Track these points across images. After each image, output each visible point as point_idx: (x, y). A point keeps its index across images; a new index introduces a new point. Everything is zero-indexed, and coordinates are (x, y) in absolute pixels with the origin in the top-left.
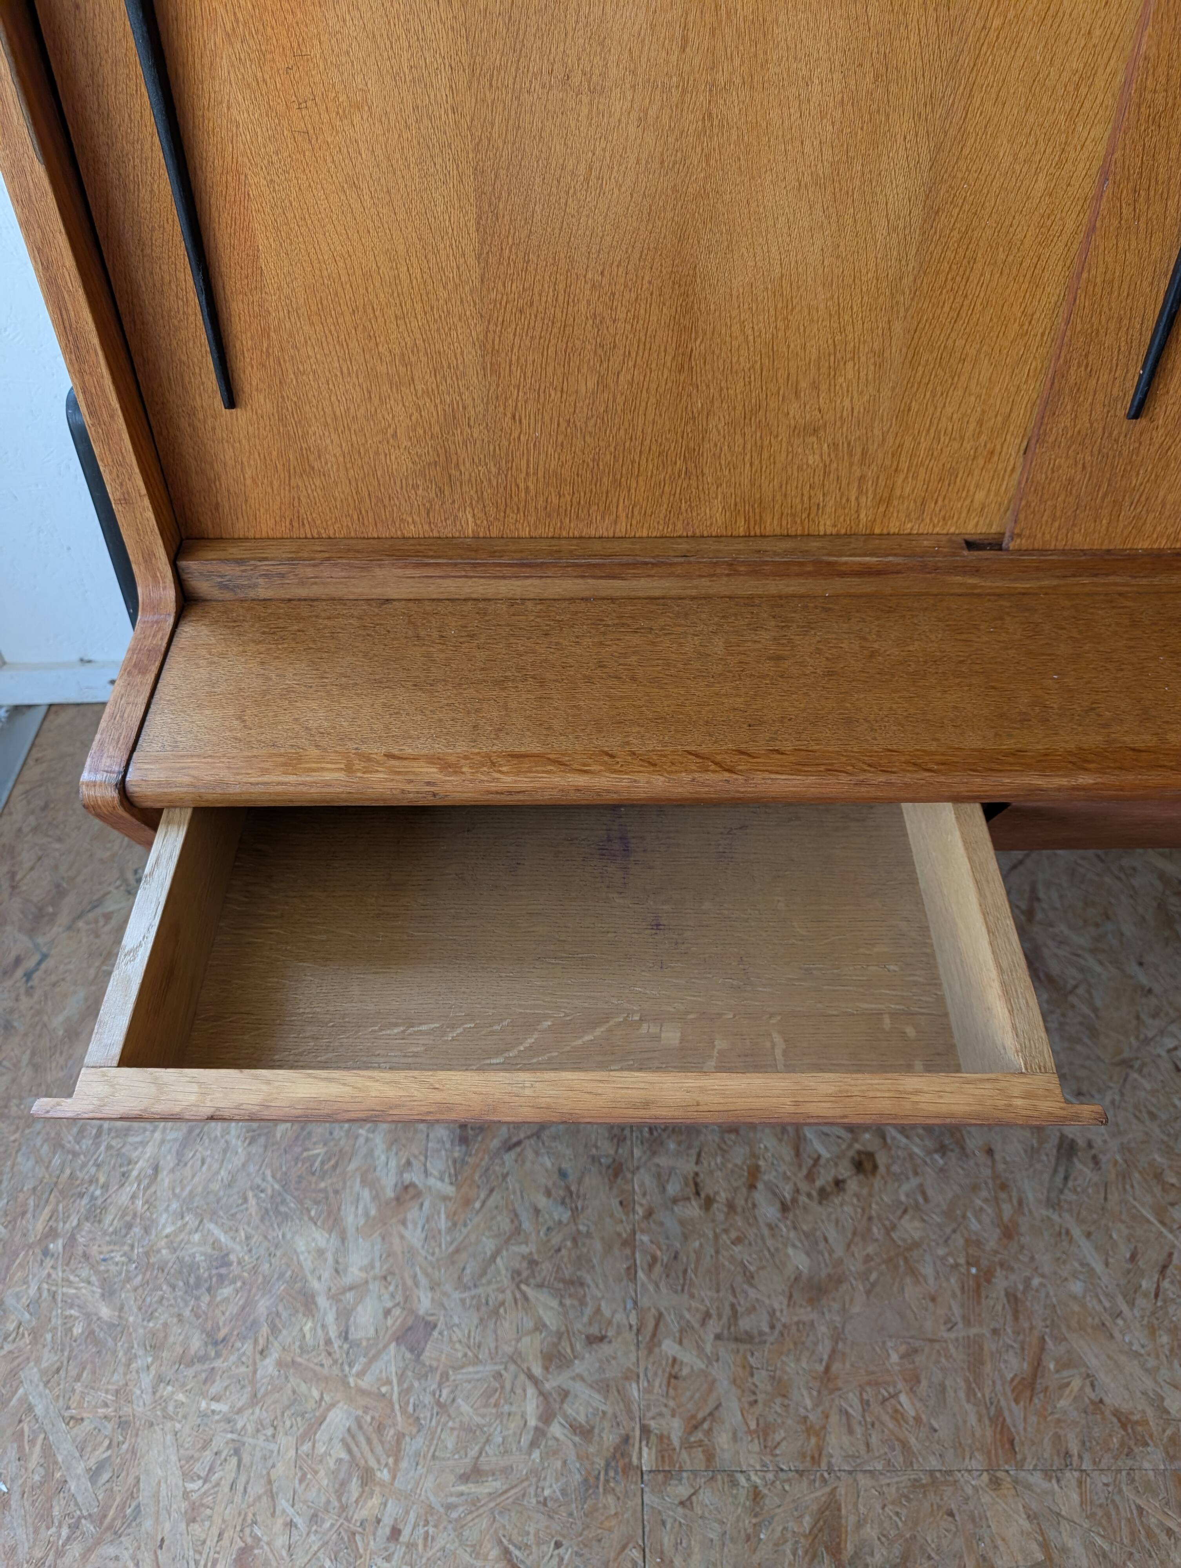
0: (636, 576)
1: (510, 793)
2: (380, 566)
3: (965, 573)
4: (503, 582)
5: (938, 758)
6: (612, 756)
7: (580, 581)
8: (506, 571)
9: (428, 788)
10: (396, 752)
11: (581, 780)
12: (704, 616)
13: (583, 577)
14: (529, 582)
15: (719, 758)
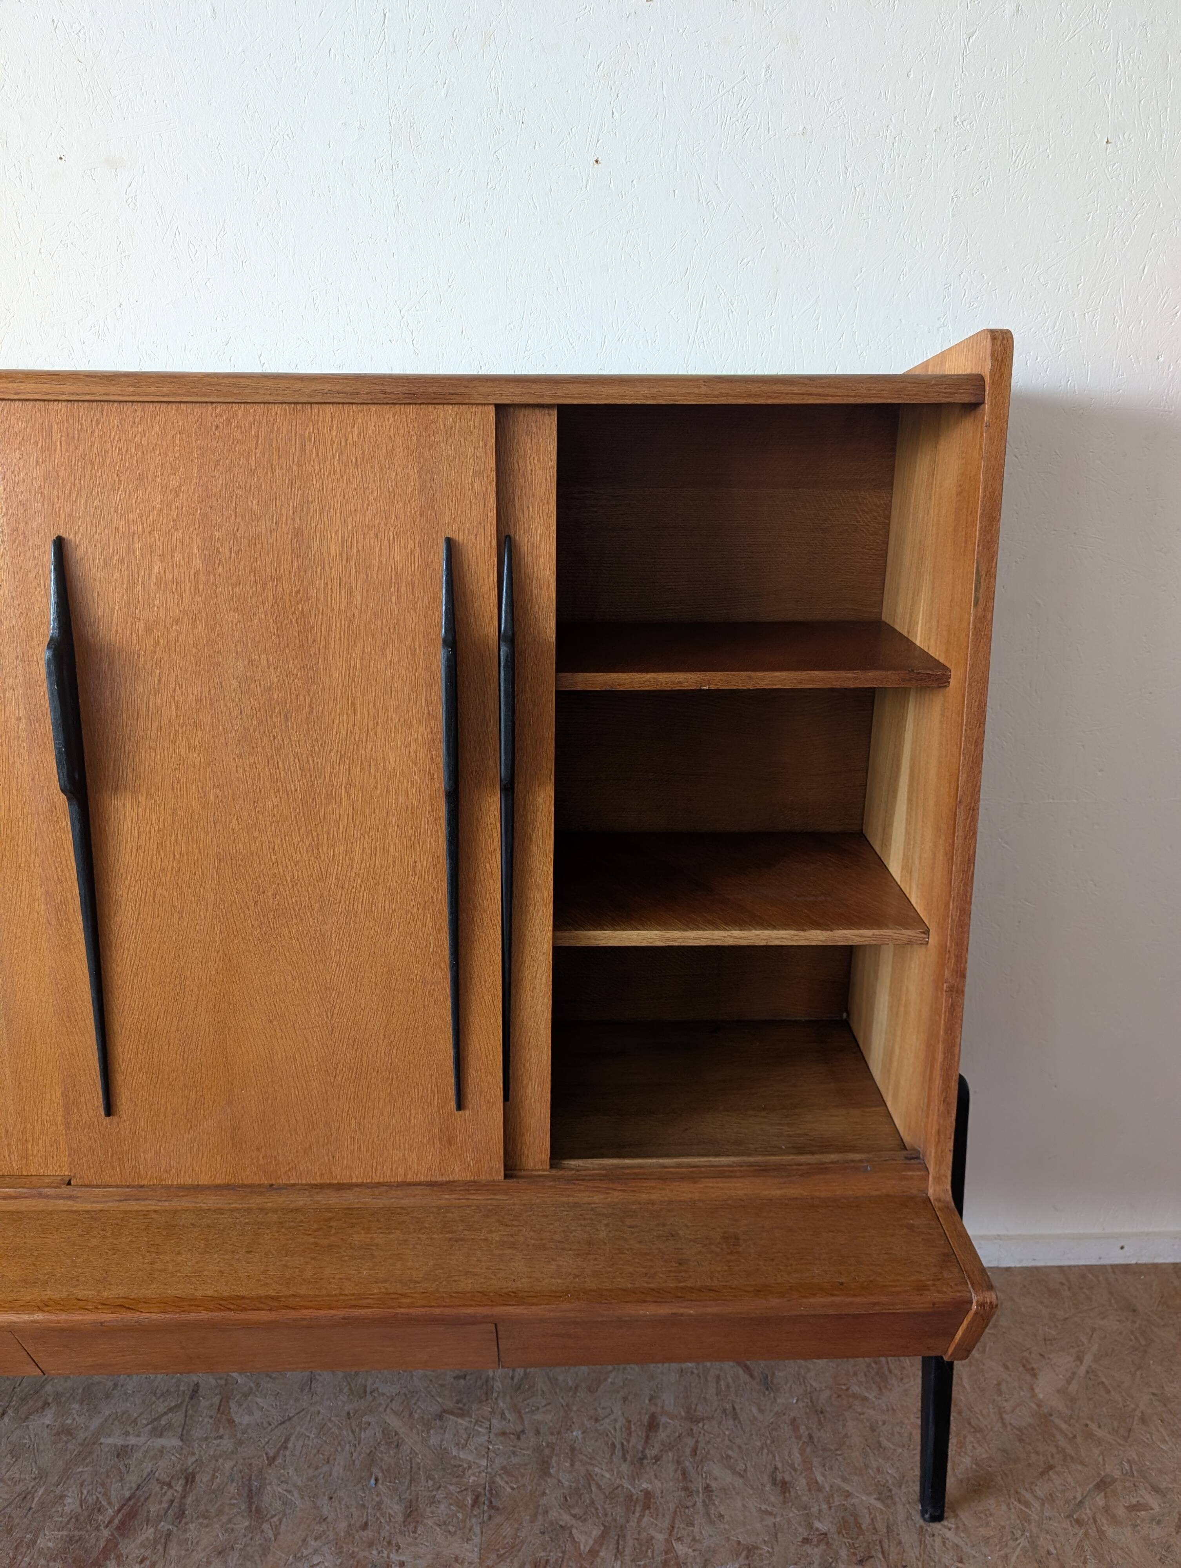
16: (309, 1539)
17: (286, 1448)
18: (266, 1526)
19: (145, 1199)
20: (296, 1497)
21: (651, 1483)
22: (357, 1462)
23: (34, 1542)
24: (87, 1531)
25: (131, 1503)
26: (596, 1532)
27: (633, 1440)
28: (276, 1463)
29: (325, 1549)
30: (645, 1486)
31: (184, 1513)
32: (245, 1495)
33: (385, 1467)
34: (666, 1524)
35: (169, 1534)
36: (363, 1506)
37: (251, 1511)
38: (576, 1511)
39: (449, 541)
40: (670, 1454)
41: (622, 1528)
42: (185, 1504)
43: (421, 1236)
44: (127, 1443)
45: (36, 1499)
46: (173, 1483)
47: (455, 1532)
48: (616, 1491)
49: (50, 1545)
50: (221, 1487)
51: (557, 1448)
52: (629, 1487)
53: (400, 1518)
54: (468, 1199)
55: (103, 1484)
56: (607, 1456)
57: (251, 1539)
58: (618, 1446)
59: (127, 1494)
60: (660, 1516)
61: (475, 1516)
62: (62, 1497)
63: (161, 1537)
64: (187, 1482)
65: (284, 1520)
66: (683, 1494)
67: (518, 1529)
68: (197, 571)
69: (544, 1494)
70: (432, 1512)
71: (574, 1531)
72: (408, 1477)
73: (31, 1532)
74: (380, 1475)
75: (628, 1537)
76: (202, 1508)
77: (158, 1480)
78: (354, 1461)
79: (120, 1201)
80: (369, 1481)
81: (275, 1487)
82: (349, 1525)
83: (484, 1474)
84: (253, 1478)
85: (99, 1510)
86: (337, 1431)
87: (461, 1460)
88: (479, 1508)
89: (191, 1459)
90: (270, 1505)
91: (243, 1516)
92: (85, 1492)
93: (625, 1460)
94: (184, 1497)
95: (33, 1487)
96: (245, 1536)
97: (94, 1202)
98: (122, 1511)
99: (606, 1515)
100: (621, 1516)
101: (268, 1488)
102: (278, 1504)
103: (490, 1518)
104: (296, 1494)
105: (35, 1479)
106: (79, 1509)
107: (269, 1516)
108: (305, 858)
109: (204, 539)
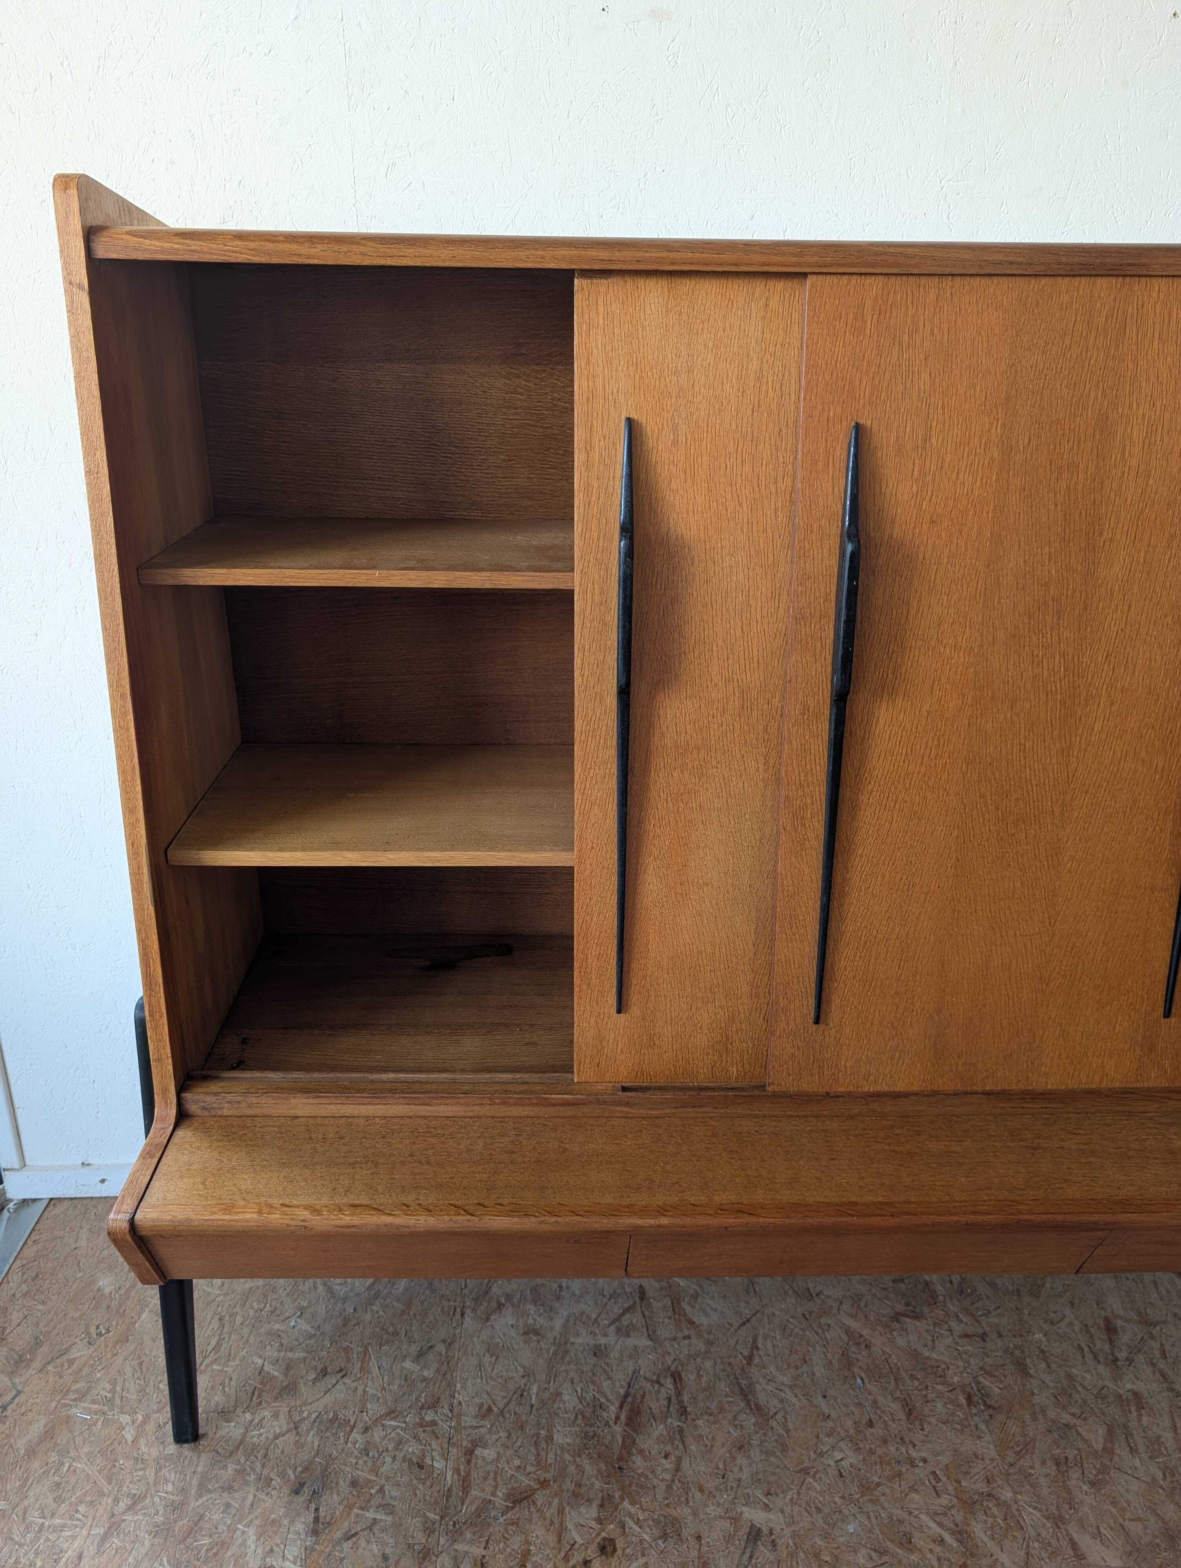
0: (438, 1104)
1: (348, 1227)
2: (294, 1098)
3: (621, 1105)
4: (363, 1107)
5: (586, 1209)
6: (408, 1206)
7: (406, 1106)
8: (366, 1101)
9: (302, 1224)
10: (287, 1203)
11: (388, 1219)
12: (475, 1128)
13: (408, 1104)
14: (378, 1107)
15: (467, 1208)
16: (821, 1435)
17: (757, 1348)
18: (773, 1423)
19: (701, 1107)
20: (789, 1395)
21: (1134, 1384)
22: (834, 1362)
23: (550, 1439)
24: (599, 1428)
25: (629, 1399)
26: (1102, 1431)
27: (1098, 1344)
28: (755, 1362)
29: (842, 1444)
30: (1129, 1386)
31: (686, 1410)
32: (738, 1393)
33: (865, 1368)
34: (1167, 1423)
35: (681, 1431)
36: (860, 1404)
37: (751, 1409)
38: (1072, 1410)
40: (1140, 1356)
41: (1126, 1426)
42: (683, 1402)
43: (996, 1144)
44: (598, 1343)
45: (534, 1397)
46: (662, 1381)
47: (963, 1430)
48: (1103, 1392)
49: (568, 1440)
50: (711, 1384)
51: (1026, 1350)
52: (1115, 1387)
53: (902, 1416)
54: (1023, 1108)
55: (593, 1382)
56: (1080, 1358)
57: (764, 1435)
58: (1086, 1349)
59: (622, 1391)
60: (1157, 1416)
61: (975, 1415)
62: (559, 1394)
63: (674, 1433)
64: (675, 1380)
65: (789, 1418)
66: (1170, 1393)
67: (1023, 1427)
68: (992, 459)
69: (1033, 1394)
70: (931, 1411)
71: (1079, 1429)
72: (892, 1377)
73: (543, 1428)
74: (863, 1375)
75: (1136, 1436)
76: (701, 1405)
77: (645, 1378)
78: (831, 1362)
79: (677, 1108)
80: (855, 1380)
81: (765, 1387)
82: (855, 1423)
83: (965, 1375)
84: (738, 1376)
85: (601, 1407)
86: (800, 1332)
87: (937, 1361)
88: (975, 1406)
89: (669, 1360)
90: (768, 1403)
91: (746, 1413)
92: (579, 1390)
93: (1099, 1362)
94: (679, 1394)
95: (525, 1385)
96: (757, 1432)
97: (650, 1109)
98: (624, 1408)
99: (1104, 1414)
100: (1119, 1416)
101: (757, 1386)
102: (775, 1402)
103: (991, 1416)
104: (787, 1391)
105: (523, 1376)
106: (580, 1406)
107: (771, 1413)
108: (1054, 761)
109: (1004, 425)
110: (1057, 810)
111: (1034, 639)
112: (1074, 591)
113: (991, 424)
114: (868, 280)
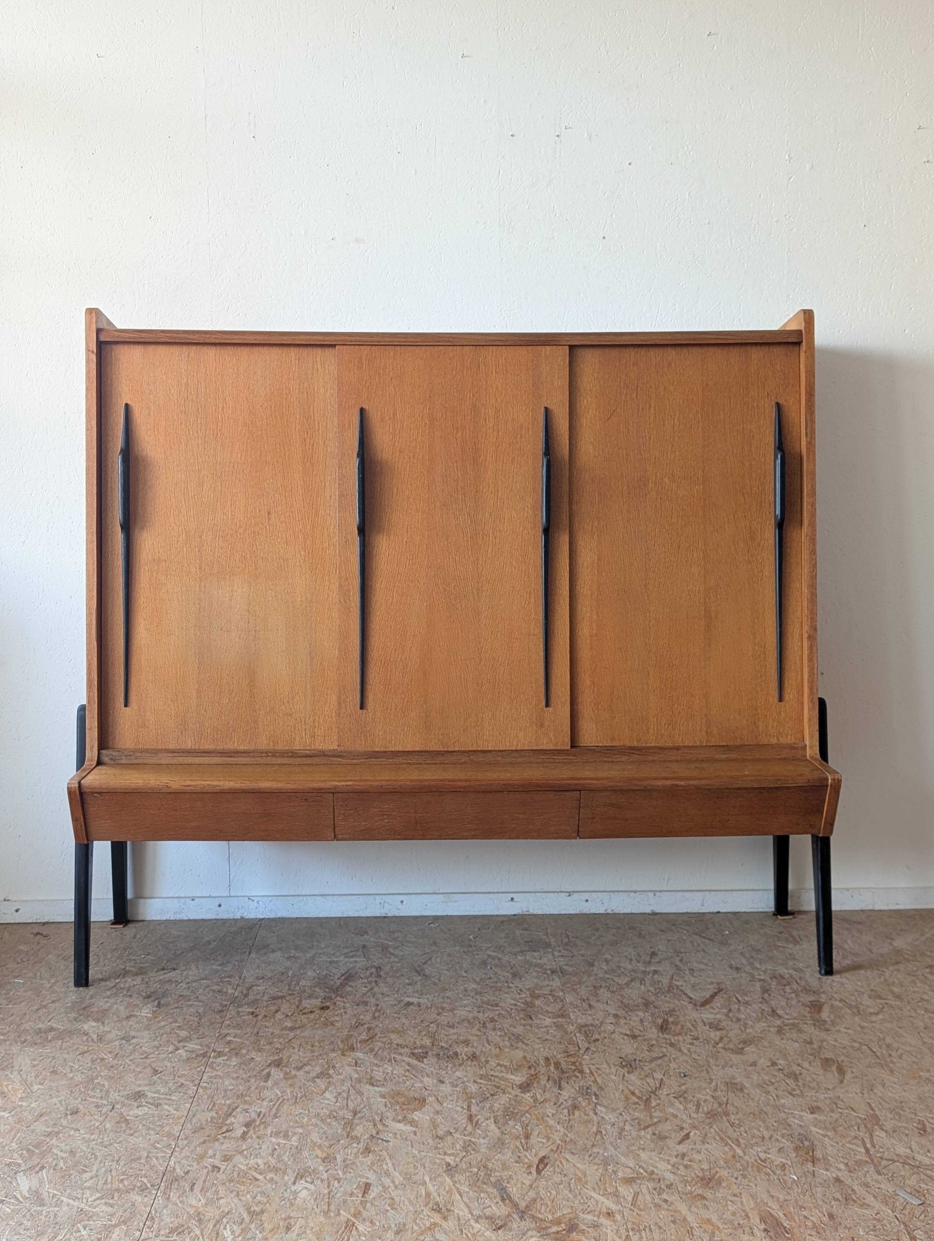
39: (546, 408)
68: (426, 424)
108: (471, 567)
109: (429, 409)
110: (475, 592)
111: (454, 506)
112: (470, 484)
113: (423, 408)
114: (363, 347)
